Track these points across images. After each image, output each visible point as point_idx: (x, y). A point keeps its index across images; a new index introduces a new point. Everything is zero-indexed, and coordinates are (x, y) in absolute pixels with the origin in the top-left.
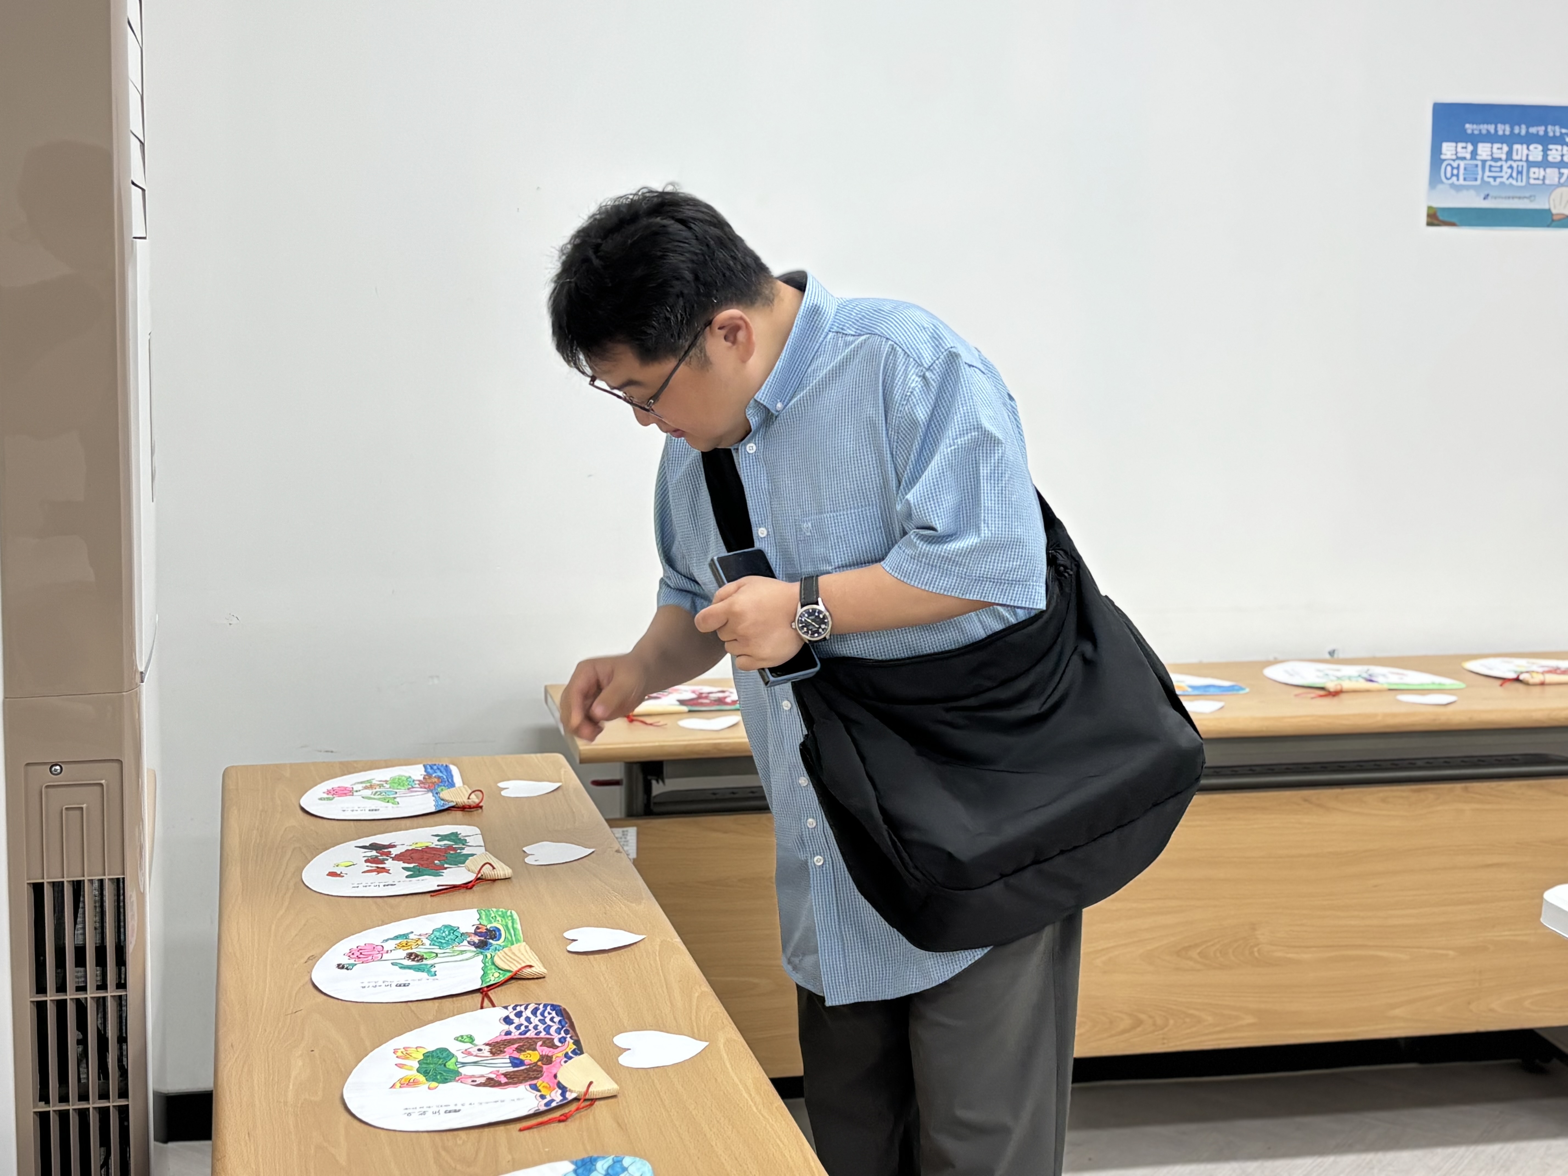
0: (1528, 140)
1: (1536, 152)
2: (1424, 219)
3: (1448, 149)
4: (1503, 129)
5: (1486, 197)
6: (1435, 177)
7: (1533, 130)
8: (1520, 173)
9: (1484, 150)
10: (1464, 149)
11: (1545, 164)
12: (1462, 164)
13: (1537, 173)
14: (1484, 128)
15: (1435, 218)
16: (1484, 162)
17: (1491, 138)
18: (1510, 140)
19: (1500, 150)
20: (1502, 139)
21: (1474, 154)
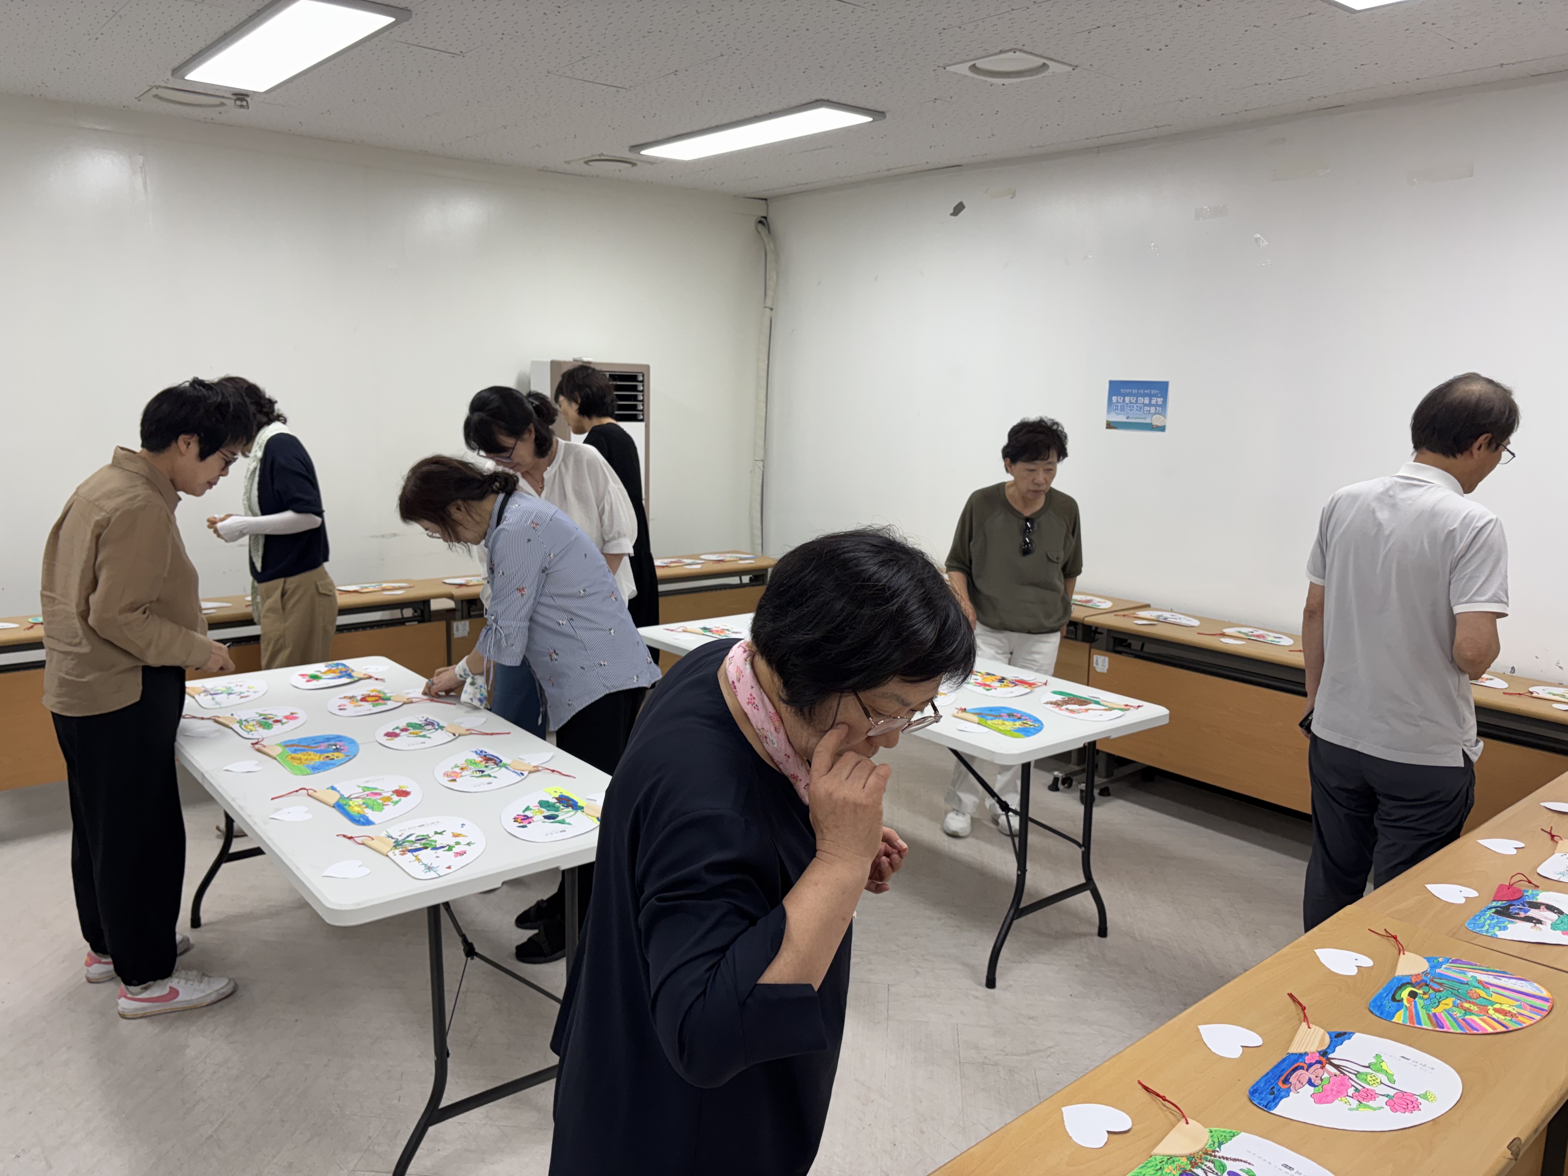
0: (1144, 395)
1: (1147, 401)
2: (1105, 425)
3: (1114, 399)
4: (1135, 391)
5: (1128, 418)
6: (1109, 411)
7: (1146, 391)
8: (1140, 408)
9: (1127, 399)
10: (1120, 399)
11: (1150, 405)
12: (1119, 405)
13: (1147, 408)
14: (1128, 391)
15: (1110, 425)
16: (1127, 404)
17: (1130, 395)
18: (1137, 395)
19: (1133, 399)
20: (1134, 395)
21: (1124, 400)
